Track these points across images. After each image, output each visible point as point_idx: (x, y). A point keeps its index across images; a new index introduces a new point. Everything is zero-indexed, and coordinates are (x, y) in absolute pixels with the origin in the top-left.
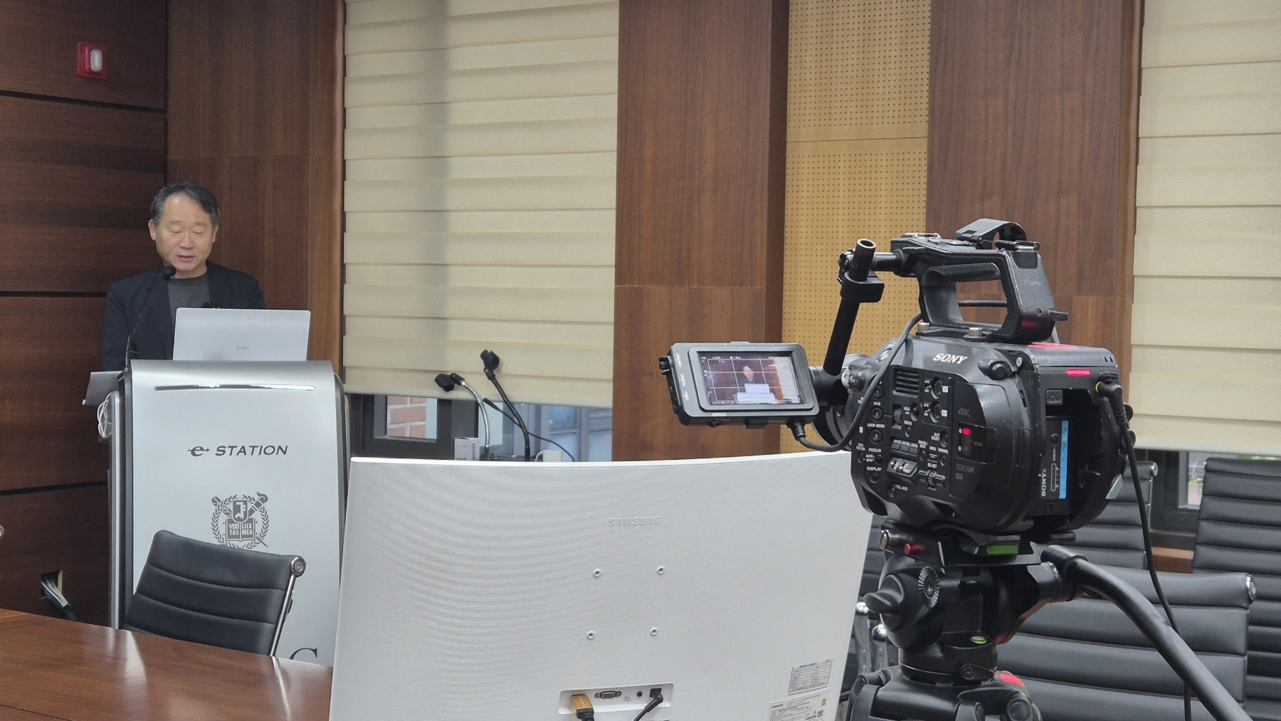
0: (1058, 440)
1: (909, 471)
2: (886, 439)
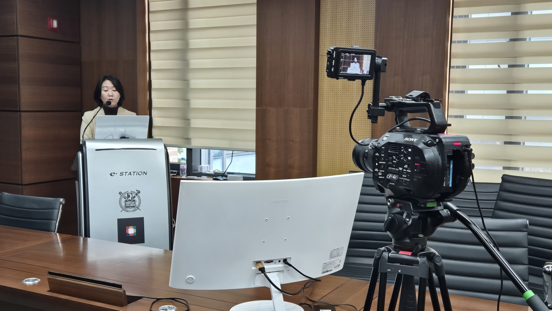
0: (449, 167)
1: (395, 178)
2: (386, 167)
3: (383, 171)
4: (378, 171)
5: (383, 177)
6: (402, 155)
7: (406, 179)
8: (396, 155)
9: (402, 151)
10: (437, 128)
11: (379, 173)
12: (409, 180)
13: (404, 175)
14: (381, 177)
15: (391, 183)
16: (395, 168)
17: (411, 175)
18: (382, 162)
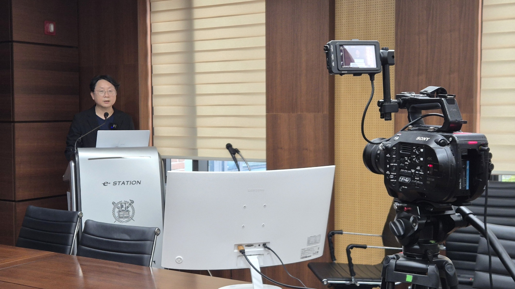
0: (465, 168)
1: (407, 181)
2: (398, 168)
3: (395, 174)
4: (389, 173)
6: (414, 156)
7: (418, 182)
8: (408, 156)
9: (414, 151)
10: (451, 125)
11: (391, 176)
12: (422, 183)
13: (417, 178)
14: (393, 180)
15: (403, 187)
16: (408, 170)
17: (423, 178)
18: (394, 164)
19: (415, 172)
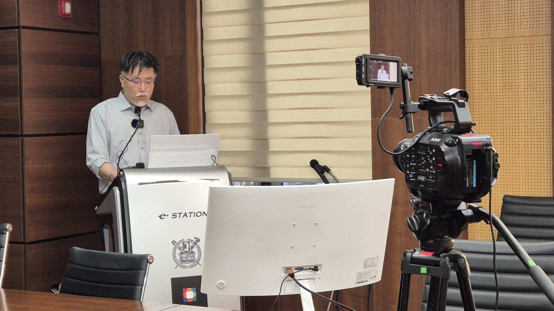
0: (472, 167)
1: (423, 180)
2: (417, 168)
3: (414, 173)
4: (409, 173)
5: (414, 179)
6: (428, 156)
7: (432, 180)
8: (425, 156)
9: (428, 151)
10: (460, 127)
11: (410, 175)
12: (434, 181)
13: (431, 176)
14: (413, 179)
15: (421, 185)
16: (424, 170)
17: (435, 176)
18: (413, 163)
19: (429, 171)
